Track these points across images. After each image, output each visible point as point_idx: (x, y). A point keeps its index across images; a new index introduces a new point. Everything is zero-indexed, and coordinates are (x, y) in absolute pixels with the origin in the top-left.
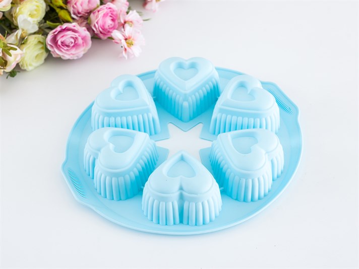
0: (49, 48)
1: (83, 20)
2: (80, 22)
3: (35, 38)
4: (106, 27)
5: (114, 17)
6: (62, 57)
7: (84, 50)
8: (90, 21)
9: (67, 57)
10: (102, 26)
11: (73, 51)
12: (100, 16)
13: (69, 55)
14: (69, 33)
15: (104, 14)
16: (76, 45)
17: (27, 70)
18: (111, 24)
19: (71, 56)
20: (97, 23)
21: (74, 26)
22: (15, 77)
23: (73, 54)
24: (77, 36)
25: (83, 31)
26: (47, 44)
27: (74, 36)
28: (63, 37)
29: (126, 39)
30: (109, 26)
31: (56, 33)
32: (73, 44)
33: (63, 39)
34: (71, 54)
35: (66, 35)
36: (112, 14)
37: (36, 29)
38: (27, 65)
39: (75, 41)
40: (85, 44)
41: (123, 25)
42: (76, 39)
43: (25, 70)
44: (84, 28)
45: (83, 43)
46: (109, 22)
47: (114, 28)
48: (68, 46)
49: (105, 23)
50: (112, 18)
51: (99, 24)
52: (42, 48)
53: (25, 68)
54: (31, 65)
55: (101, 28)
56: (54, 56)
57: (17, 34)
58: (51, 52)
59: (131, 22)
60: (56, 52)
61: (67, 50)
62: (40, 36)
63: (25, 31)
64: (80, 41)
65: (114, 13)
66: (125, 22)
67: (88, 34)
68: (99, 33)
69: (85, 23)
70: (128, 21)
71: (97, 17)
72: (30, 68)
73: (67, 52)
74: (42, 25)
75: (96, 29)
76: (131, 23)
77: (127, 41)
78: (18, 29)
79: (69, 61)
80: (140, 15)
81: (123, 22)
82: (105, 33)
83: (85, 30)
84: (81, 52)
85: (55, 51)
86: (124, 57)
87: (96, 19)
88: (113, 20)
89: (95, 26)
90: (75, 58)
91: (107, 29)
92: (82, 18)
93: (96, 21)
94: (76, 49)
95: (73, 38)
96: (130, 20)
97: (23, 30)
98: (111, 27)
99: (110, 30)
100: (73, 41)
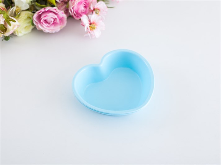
0: (34, 23)
1: (63, 4)
2: (61, 5)
3: (26, 14)
4: (80, 12)
5: (87, 5)
6: (43, 31)
7: (61, 27)
8: (68, 6)
9: (47, 31)
10: (76, 11)
11: (52, 28)
12: (75, 3)
13: (49, 30)
14: (51, 15)
15: (79, 3)
16: (55, 23)
17: (18, 36)
18: (84, 10)
19: (51, 30)
20: (73, 8)
21: (55, 10)
22: (8, 41)
23: (52, 30)
24: (57, 17)
25: (62, 14)
26: (33, 20)
27: (54, 17)
28: (45, 17)
29: (90, 24)
30: (81, 11)
31: (40, 13)
32: (52, 23)
33: (45, 19)
34: (51, 29)
35: (48, 16)
36: (85, 2)
37: (28, 7)
38: (18, 32)
39: (54, 20)
40: (61, 23)
41: (92, 11)
42: (55, 19)
43: (16, 36)
44: (63, 11)
45: (60, 22)
46: (82, 8)
47: (85, 13)
48: (49, 23)
49: (79, 9)
50: (84, 5)
51: (74, 9)
52: (30, 22)
53: (16, 34)
54: (20, 32)
55: (75, 12)
56: (38, 29)
57: (13, 9)
58: (36, 27)
59: (99, 9)
60: (40, 27)
61: (48, 26)
62: (30, 13)
63: (19, 8)
64: (58, 21)
65: (87, 2)
66: (94, 9)
67: (65, 16)
68: (74, 15)
69: (65, 6)
70: (96, 9)
71: (73, 4)
72: (19, 35)
73: (48, 28)
74: (33, 3)
75: (72, 12)
76: (98, 11)
77: (91, 25)
78: (14, 6)
79: (48, 33)
80: (106, 4)
81: (92, 9)
82: (78, 15)
83: (63, 13)
84: (58, 28)
85: (38, 26)
86: (89, 36)
87: (73, 5)
88: (85, 7)
89: (71, 10)
90: (54, 32)
91: (80, 13)
92: (63, 2)
93: (72, 7)
94: (55, 25)
95: (53, 18)
96: (98, 8)
97: (17, 7)
98: (83, 11)
99: (82, 14)
100: (53, 20)
